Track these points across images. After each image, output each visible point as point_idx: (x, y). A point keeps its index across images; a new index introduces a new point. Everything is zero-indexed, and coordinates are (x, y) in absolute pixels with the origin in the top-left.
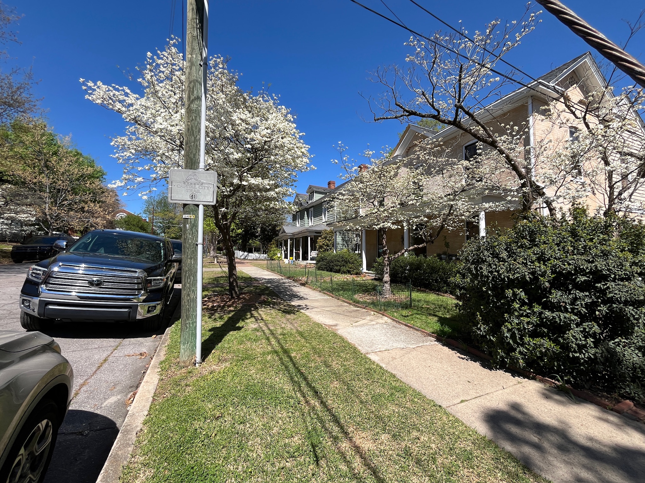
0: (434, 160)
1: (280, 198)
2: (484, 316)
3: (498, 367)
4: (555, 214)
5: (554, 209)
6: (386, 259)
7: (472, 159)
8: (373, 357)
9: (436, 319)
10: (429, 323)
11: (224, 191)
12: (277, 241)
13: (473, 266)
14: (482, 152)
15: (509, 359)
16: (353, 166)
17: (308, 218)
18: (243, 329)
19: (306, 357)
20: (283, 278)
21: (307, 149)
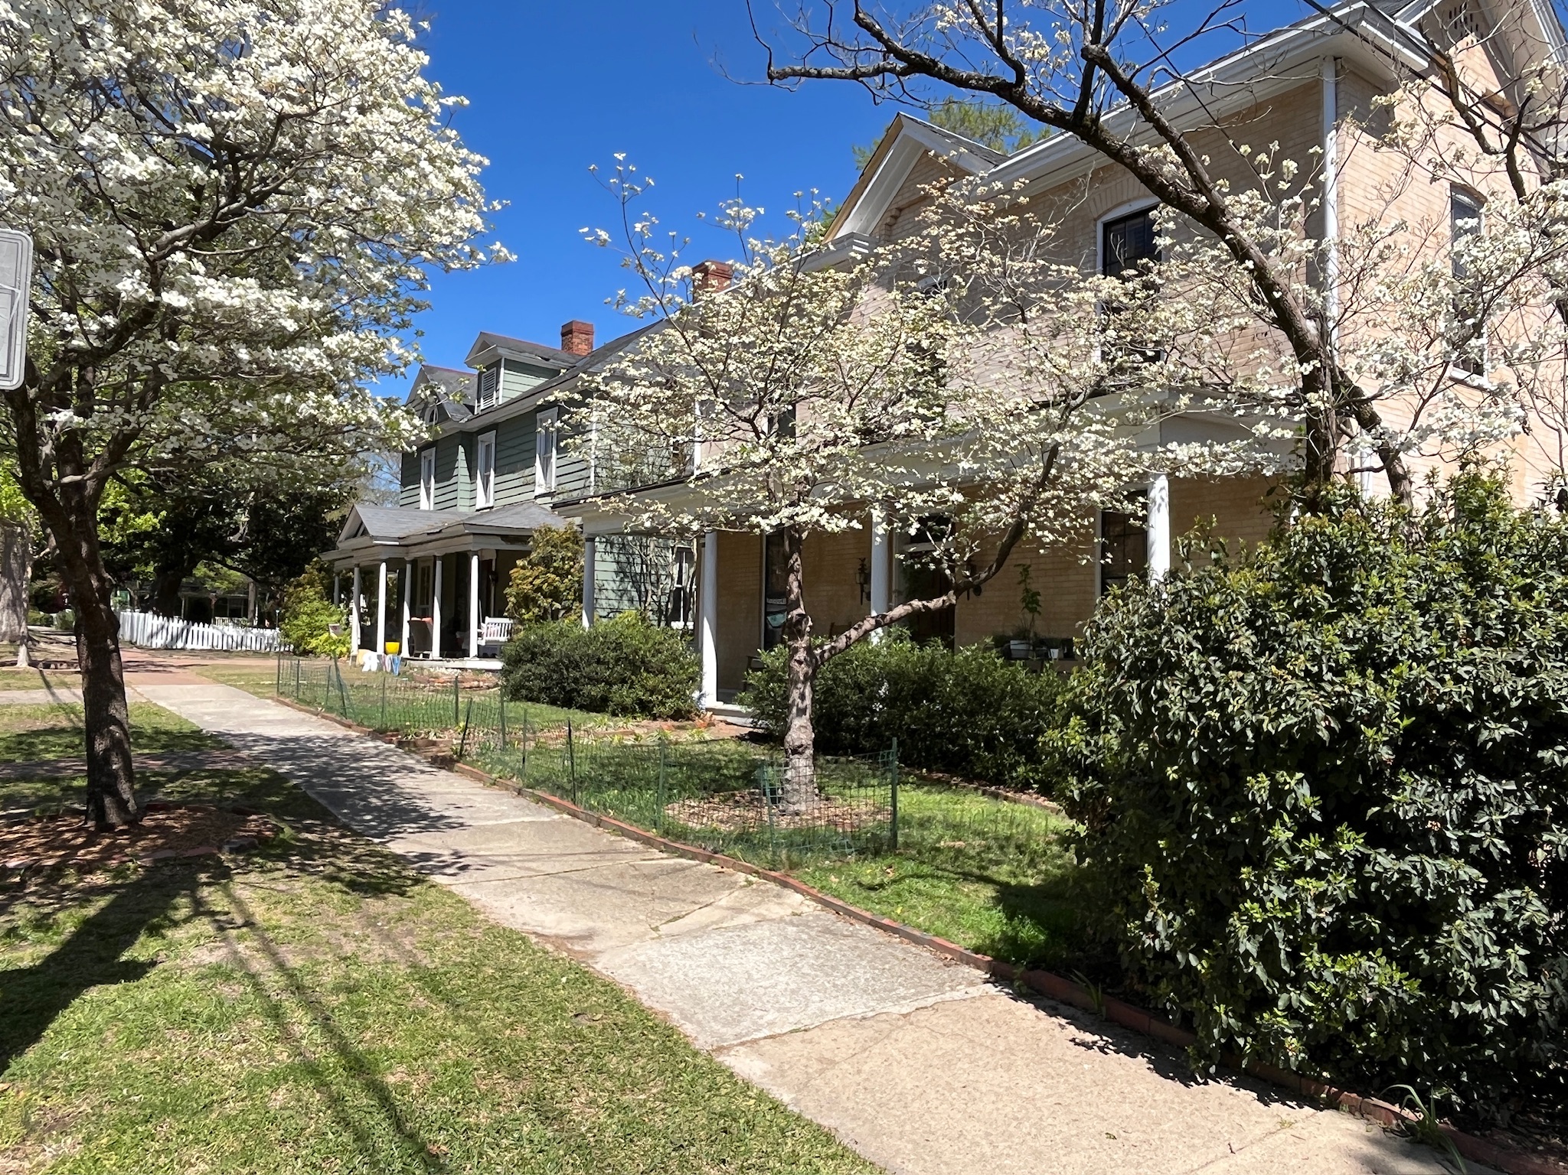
0: (992, 265)
1: (347, 380)
2: (1166, 877)
3: (1212, 1070)
4: (1409, 495)
5: (1405, 477)
6: (801, 655)
7: (1133, 272)
8: (745, 1065)
9: (988, 892)
10: (963, 911)
11: (69, 328)
12: (327, 570)
13: (1135, 684)
14: (1173, 245)
15: (1254, 1038)
16: (672, 264)
17: (472, 476)
18: (152, 974)
19: (456, 1082)
20: (353, 734)
21: (476, 171)
